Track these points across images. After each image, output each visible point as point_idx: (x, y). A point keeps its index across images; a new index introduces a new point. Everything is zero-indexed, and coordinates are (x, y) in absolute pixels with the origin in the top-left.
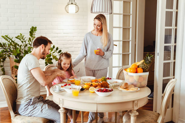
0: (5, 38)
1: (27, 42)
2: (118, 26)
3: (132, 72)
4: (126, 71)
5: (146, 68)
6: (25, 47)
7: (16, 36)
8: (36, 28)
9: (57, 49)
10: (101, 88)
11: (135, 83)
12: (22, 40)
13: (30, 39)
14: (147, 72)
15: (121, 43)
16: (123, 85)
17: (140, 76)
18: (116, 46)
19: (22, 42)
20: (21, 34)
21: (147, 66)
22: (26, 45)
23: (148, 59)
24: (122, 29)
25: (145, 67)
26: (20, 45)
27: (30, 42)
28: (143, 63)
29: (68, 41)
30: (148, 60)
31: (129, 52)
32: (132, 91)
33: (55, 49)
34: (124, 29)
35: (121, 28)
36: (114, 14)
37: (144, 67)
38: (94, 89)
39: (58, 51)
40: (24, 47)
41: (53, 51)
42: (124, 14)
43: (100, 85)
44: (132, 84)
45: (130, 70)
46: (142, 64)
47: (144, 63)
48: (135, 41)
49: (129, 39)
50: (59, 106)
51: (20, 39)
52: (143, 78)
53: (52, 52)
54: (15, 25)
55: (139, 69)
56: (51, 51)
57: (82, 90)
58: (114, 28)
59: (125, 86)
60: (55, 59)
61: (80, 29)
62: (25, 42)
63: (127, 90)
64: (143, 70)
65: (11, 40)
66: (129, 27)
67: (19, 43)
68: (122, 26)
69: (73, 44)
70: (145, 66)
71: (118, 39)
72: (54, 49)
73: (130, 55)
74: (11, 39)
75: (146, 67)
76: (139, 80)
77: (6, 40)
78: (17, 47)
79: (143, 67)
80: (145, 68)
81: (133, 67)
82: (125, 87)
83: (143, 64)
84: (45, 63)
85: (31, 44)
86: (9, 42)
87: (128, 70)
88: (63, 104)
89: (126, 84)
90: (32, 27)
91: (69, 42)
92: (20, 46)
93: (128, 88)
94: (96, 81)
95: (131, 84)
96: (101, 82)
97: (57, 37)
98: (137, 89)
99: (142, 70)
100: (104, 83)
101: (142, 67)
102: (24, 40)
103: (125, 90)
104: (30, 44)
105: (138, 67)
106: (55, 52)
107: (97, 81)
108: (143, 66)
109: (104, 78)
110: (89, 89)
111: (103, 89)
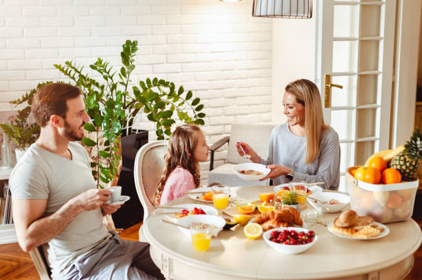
0: (62, 70)
1: (116, 79)
2: (347, 35)
3: (368, 182)
4: (353, 175)
5: (411, 171)
6: (112, 90)
7: (93, 64)
8: (135, 44)
9: (189, 95)
10: (278, 225)
11: (377, 211)
12: (105, 74)
13: (123, 70)
14: (413, 179)
15: (355, 78)
16: (342, 217)
17: (392, 193)
18: (341, 87)
19: (106, 78)
20: (99, 59)
21: (414, 163)
22: (114, 87)
23: (416, 145)
24: (357, 43)
25: (407, 167)
26: (100, 85)
27: (123, 77)
28: (403, 156)
29: (222, 70)
30: (417, 149)
31: (375, 102)
32: (365, 237)
33: (184, 96)
34: (363, 43)
35: (355, 39)
36: (336, 4)
37: (404, 167)
38: (258, 229)
39: (190, 101)
40: (109, 89)
41: (179, 101)
42: (364, 3)
43: (276, 216)
44: (370, 215)
45: (364, 175)
46: (400, 157)
47: (406, 157)
48: (394, 74)
49: (376, 68)
50: (162, 272)
51: (100, 71)
52: (401, 197)
53: (176, 104)
54: (90, 35)
55: (389, 174)
56: (174, 101)
57: (227, 228)
58: (335, 42)
59: (346, 222)
60: (184, 120)
61: (252, 42)
62: (111, 78)
63: (352, 233)
64: (401, 173)
65: (78, 72)
66: (376, 38)
67: (99, 78)
68: (357, 35)
69: (235, 79)
70: (408, 164)
71: (346, 70)
72: (181, 96)
73: (379, 111)
74: (79, 70)
75: (411, 168)
76: (387, 202)
77: (66, 73)
78: (96, 89)
79: (401, 166)
80: (408, 171)
81: (373, 165)
82: (346, 225)
83: (402, 158)
84: (157, 133)
85: (126, 83)
86: (73, 78)
87: (359, 173)
88: (171, 270)
89: (352, 215)
90: (127, 41)
91: (224, 73)
92: (102, 87)
93: (356, 228)
94: (270, 199)
95: (364, 215)
96: (283, 206)
97: (196, 62)
98: (382, 230)
99: (400, 177)
100: (287, 213)
101: (399, 167)
102: (108, 73)
103: (346, 234)
104: (123, 83)
105: (388, 164)
106: (183, 103)
107: (272, 199)
108: (402, 163)
109: (289, 195)
110: (246, 228)
111: (282, 229)
